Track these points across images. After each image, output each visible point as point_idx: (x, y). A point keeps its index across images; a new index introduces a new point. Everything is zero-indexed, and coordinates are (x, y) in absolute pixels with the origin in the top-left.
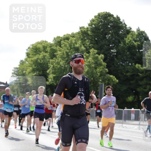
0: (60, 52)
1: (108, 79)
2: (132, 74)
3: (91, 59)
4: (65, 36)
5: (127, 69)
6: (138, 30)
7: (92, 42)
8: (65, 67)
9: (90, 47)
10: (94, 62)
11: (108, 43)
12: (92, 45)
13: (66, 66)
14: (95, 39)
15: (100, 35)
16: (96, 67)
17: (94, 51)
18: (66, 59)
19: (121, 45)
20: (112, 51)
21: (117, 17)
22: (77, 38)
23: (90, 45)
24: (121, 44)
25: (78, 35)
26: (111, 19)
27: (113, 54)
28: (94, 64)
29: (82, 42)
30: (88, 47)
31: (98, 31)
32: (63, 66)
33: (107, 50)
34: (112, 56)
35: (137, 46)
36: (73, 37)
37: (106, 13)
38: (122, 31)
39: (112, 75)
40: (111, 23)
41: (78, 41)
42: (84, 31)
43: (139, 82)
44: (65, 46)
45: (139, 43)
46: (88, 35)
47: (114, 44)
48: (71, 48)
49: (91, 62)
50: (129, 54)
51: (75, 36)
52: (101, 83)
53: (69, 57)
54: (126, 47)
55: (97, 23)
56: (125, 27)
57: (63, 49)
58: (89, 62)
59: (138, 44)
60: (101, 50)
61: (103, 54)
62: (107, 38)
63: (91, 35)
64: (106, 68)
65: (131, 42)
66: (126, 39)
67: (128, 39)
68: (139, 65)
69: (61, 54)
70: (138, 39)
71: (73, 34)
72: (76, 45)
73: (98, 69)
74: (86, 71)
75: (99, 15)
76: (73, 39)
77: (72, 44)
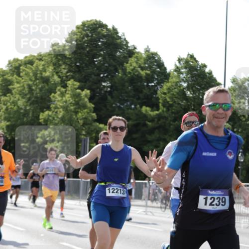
0: (18, 85)
1: (95, 131)
2: (135, 122)
3: (68, 97)
4: (27, 59)
5: (128, 114)
6: (147, 51)
7: (72, 69)
8: (25, 110)
9: (67, 77)
10: (74, 102)
11: (97, 71)
12: (71, 74)
13: (28, 108)
14: (76, 65)
15: (84, 57)
16: (77, 110)
17: (74, 85)
18: (28, 96)
19: (118, 75)
20: (103, 84)
21: (113, 28)
22: (47, 62)
23: (68, 74)
24: (119, 73)
25: (49, 58)
26: (103, 32)
27: (105, 89)
28: (74, 105)
29: (55, 69)
30: (64, 78)
31: (82, 51)
32: (23, 107)
33: (95, 83)
34: (103, 92)
35: (145, 77)
36: (40, 60)
37: (94, 21)
38: (120, 52)
39: (102, 123)
40: (102, 39)
41: (48, 67)
42: (59, 50)
43: (147, 136)
44: (27, 74)
45: (148, 72)
46: (66, 57)
47: (108, 72)
48: (36, 79)
49: (68, 102)
50: (131, 89)
51: (44, 58)
52: (85, 137)
53: (33, 94)
54: (126, 78)
55: (80, 37)
56: (125, 45)
57: (23, 79)
58: (66, 102)
59: (146, 73)
60: (86, 82)
61: (88, 89)
62: (96, 63)
63: (70, 57)
64: (93, 113)
65: (135, 71)
66: (128, 65)
67: (131, 65)
68: (148, 109)
69: (19, 89)
70: (147, 65)
71: (40, 55)
72: (44, 73)
73: (80, 114)
74: (60, 116)
75: (84, 24)
76: (40, 64)
77: (38, 72)
